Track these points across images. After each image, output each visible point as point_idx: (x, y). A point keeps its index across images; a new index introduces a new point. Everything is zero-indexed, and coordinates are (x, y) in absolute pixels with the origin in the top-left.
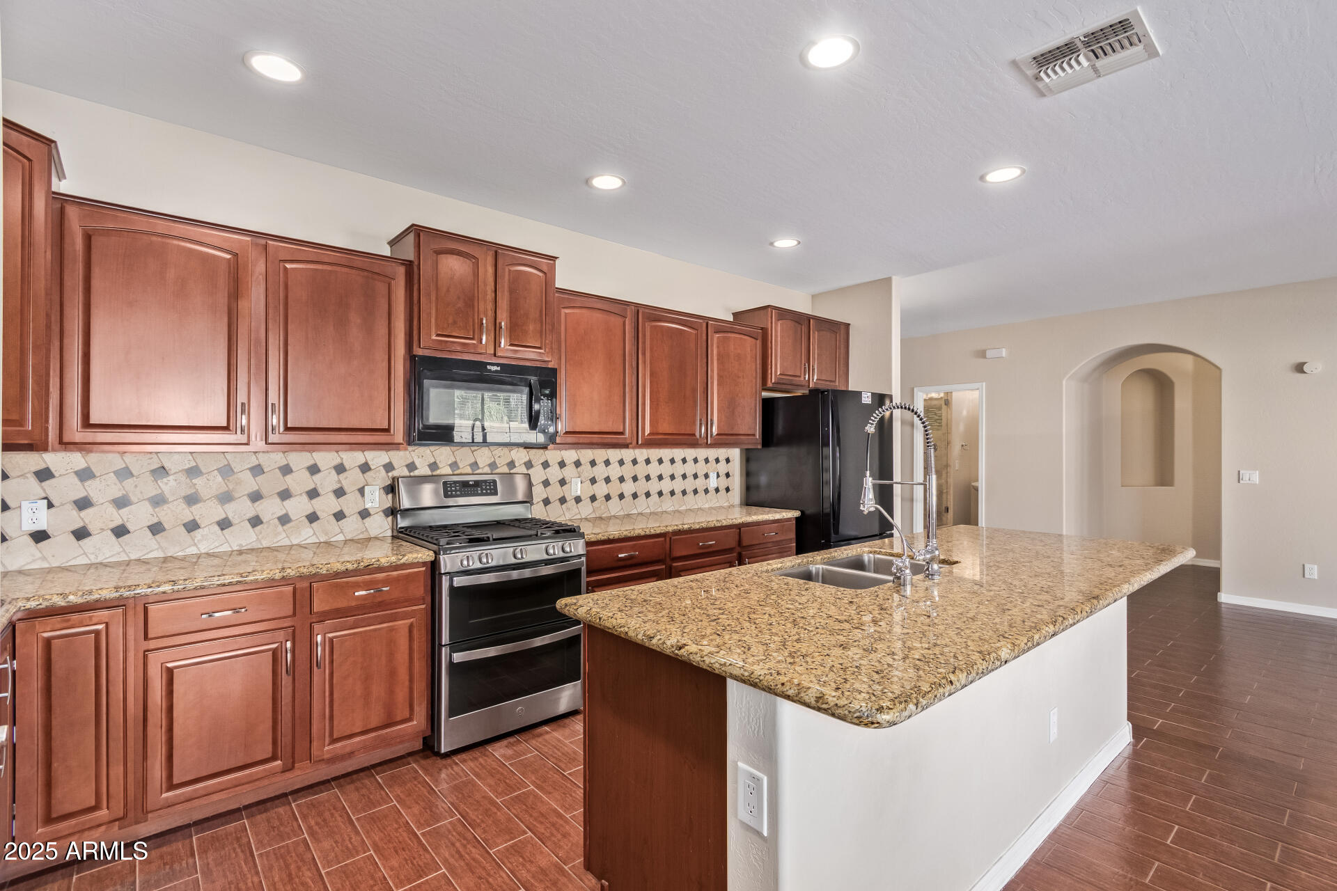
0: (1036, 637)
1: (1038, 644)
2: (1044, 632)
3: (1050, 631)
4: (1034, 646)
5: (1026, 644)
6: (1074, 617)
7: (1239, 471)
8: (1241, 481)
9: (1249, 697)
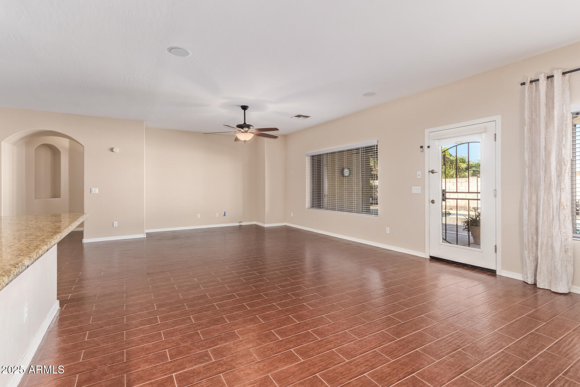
0: (40, 252)
1: (42, 255)
2: (43, 249)
3: (46, 248)
4: (40, 257)
5: (36, 256)
6: (55, 241)
7: (91, 189)
8: (92, 193)
9: (103, 273)
